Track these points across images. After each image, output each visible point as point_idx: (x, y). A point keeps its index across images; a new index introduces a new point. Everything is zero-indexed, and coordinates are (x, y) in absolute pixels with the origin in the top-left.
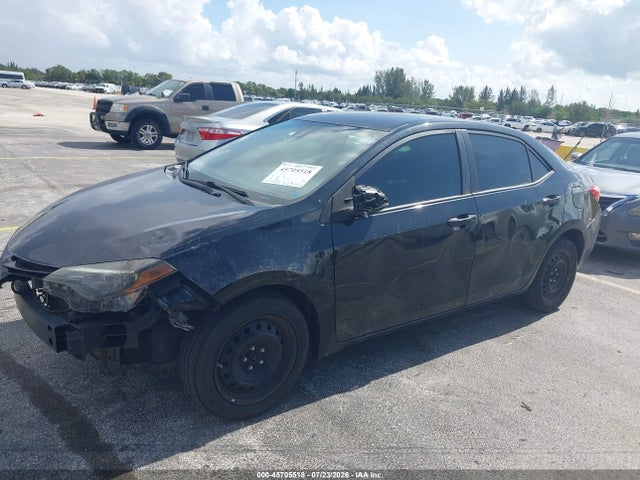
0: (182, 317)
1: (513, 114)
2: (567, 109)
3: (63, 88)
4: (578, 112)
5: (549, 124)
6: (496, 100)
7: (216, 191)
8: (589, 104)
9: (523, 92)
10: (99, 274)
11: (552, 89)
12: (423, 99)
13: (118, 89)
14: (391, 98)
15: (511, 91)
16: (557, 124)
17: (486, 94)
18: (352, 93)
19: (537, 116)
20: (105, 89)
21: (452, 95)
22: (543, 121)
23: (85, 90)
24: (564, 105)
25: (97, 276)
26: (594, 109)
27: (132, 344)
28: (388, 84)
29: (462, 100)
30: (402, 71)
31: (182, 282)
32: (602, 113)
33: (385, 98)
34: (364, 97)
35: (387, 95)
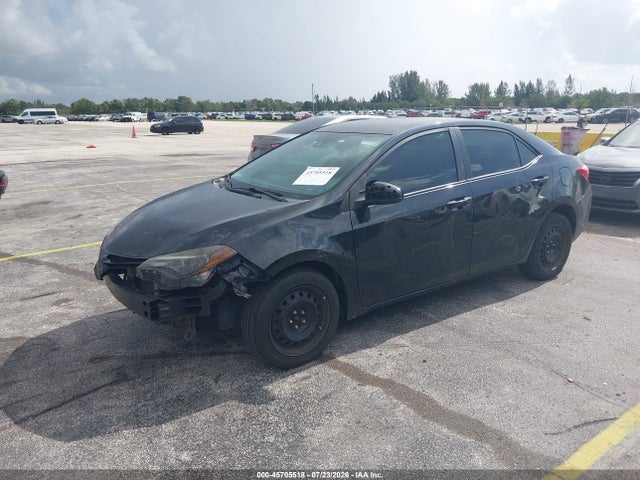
0: (243, 288)
1: (532, 107)
2: (587, 97)
3: (92, 120)
4: (599, 99)
5: (570, 114)
6: (512, 95)
7: (256, 195)
8: (609, 90)
9: (539, 83)
10: (179, 260)
11: (570, 78)
12: (439, 100)
13: (144, 116)
14: (407, 102)
15: (527, 83)
16: (579, 112)
17: (501, 90)
18: (368, 100)
19: (556, 107)
20: (132, 117)
21: (468, 94)
22: (564, 111)
23: (112, 120)
24: (583, 93)
25: (177, 262)
26: (615, 95)
27: (206, 311)
28: (403, 88)
29: (478, 97)
30: (415, 73)
31: (242, 262)
32: (624, 98)
33: (401, 102)
34: (379, 103)
35: (403, 99)
